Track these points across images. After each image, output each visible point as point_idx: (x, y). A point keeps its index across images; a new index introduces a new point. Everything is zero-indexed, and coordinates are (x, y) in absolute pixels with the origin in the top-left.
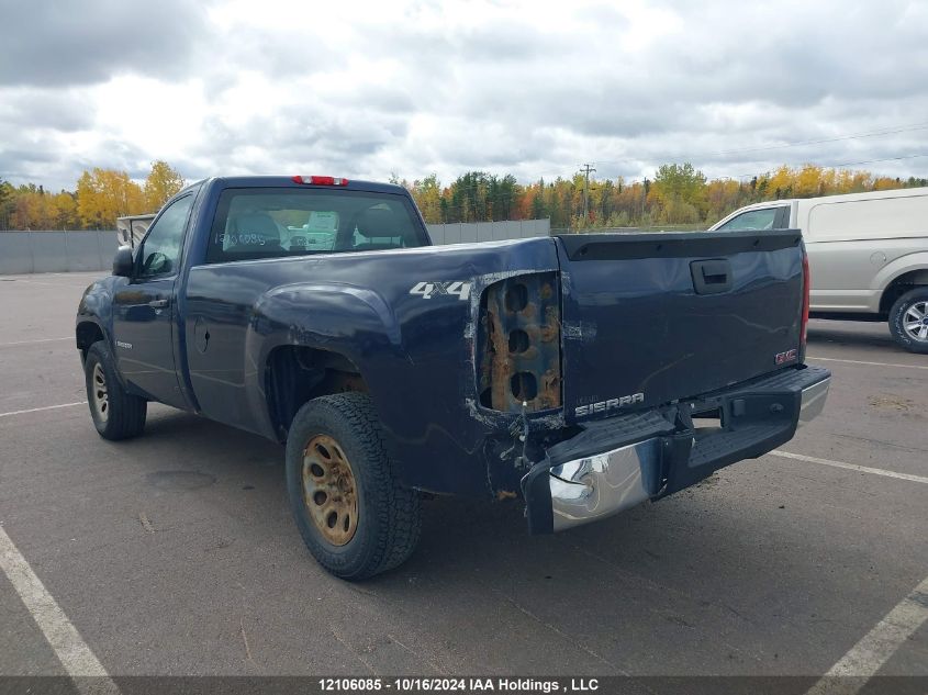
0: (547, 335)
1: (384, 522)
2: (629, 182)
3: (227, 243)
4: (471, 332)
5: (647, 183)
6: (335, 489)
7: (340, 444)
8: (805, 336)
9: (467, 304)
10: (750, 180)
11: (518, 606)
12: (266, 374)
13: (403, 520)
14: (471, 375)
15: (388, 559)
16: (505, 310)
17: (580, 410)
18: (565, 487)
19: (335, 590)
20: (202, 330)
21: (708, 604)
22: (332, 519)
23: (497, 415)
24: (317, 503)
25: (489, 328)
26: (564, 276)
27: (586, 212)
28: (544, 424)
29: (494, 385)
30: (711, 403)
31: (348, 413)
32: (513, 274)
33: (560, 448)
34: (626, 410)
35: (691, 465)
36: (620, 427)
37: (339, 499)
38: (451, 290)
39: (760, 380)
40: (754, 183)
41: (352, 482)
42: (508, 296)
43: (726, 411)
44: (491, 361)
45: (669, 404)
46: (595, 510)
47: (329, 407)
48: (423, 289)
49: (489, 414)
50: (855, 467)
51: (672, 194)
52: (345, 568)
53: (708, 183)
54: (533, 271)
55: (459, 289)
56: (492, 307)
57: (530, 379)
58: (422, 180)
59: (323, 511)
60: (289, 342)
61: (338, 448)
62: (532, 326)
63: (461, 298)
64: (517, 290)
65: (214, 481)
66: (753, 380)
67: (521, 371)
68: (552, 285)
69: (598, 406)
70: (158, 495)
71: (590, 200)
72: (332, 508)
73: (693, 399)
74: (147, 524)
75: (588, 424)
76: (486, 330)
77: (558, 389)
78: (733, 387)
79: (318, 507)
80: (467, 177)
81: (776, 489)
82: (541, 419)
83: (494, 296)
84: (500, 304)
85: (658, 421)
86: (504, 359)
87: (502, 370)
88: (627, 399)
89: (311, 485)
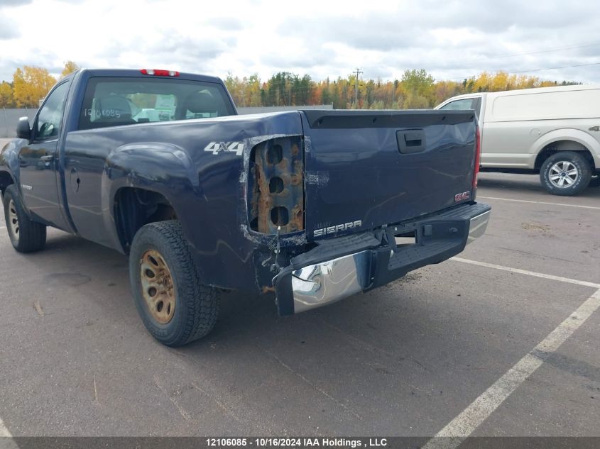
0: (295, 181)
1: (191, 308)
2: (384, 81)
3: (93, 116)
4: (244, 179)
5: (396, 82)
6: (162, 286)
7: (163, 257)
8: (476, 183)
9: (240, 159)
10: (462, 81)
11: (280, 362)
12: (114, 207)
13: (205, 306)
14: (244, 208)
15: (196, 332)
16: (267, 163)
17: (317, 232)
18: (302, 284)
19: (161, 353)
20: (75, 176)
21: (403, 359)
22: (160, 306)
23: (260, 236)
24: (151, 295)
25: (256, 176)
26: (307, 139)
27: (357, 101)
28: (291, 242)
29: (259, 216)
30: (409, 227)
31: (168, 235)
32: (270, 137)
33: (301, 258)
34: (349, 232)
35: (389, 268)
36: (343, 244)
37: (164, 293)
38: (231, 149)
39: (443, 212)
40: (465, 83)
41: (171, 281)
42: (269, 153)
43: (419, 233)
44: (258, 198)
45: (380, 227)
46: (321, 299)
47: (155, 230)
48: (213, 147)
49: (255, 235)
50: (507, 269)
51: (412, 89)
52: (168, 338)
53: (435, 83)
54: (284, 135)
55: (236, 147)
56: (258, 161)
57: (285, 211)
58: (248, 77)
59: (154, 301)
60: (127, 185)
61: (162, 259)
62: (285, 174)
63: (237, 154)
64: (275, 148)
65: (90, 280)
66: (439, 212)
67: (278, 205)
68: (299, 146)
69: (330, 229)
70: (49, 289)
71: (359, 92)
72: (160, 298)
73: (397, 224)
74: (39, 310)
75: (322, 242)
76: (254, 177)
77: (301, 218)
78: (425, 217)
79: (151, 298)
80: (279, 76)
81: (458, 283)
82: (289, 238)
83: (259, 153)
84: (263, 159)
85: (370, 239)
86: (266, 197)
87: (265, 205)
88: (349, 225)
89: (146, 283)
